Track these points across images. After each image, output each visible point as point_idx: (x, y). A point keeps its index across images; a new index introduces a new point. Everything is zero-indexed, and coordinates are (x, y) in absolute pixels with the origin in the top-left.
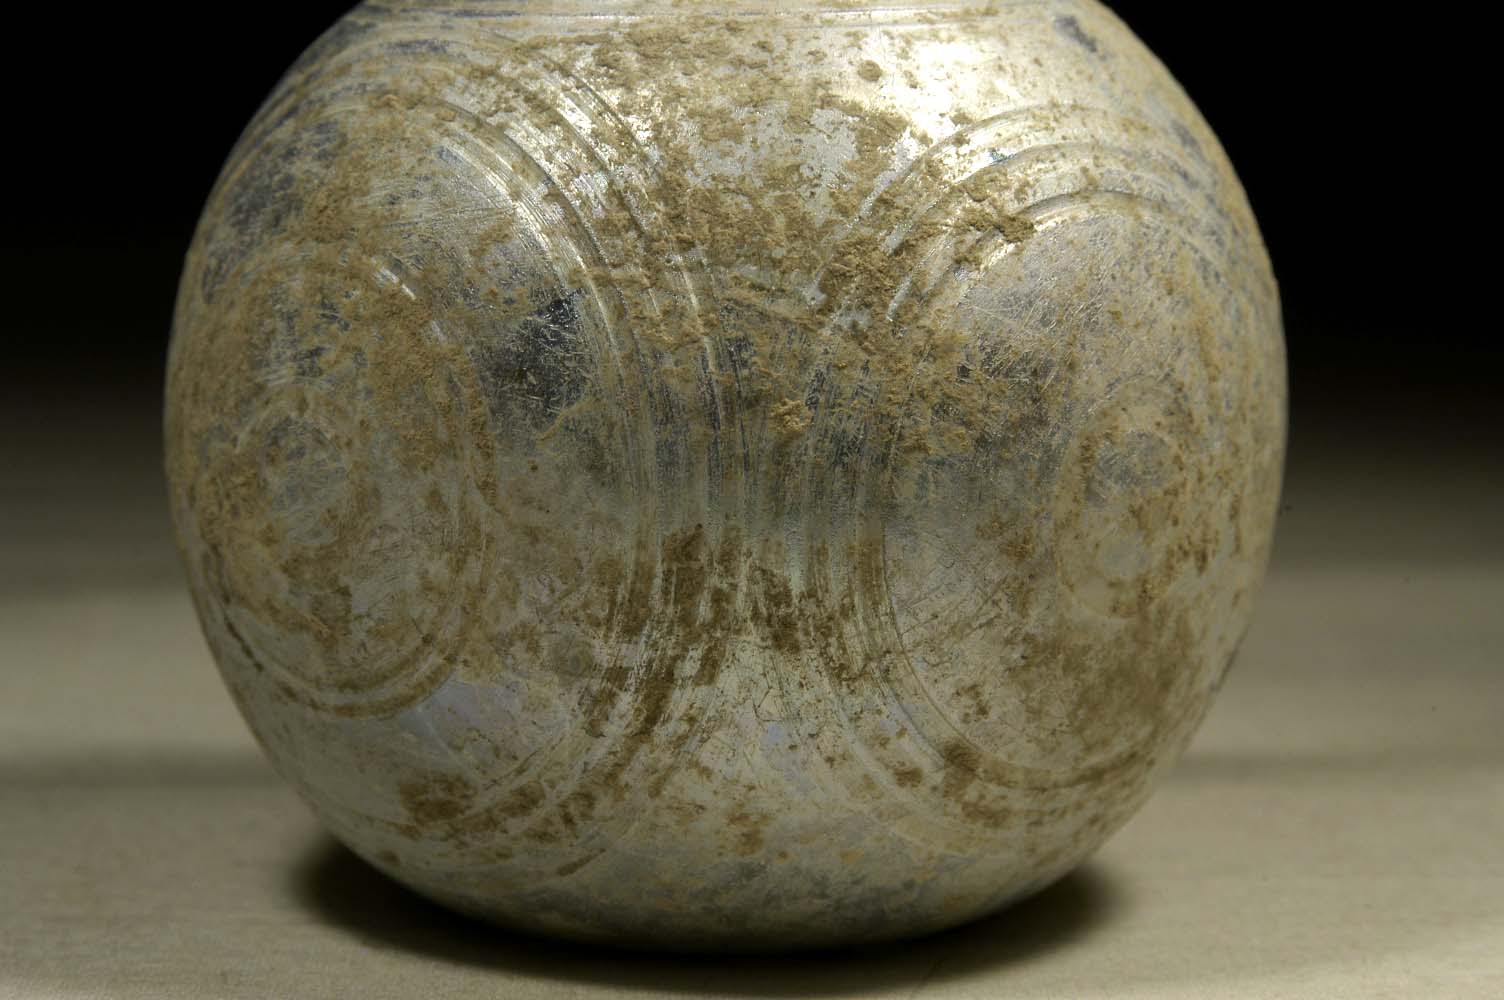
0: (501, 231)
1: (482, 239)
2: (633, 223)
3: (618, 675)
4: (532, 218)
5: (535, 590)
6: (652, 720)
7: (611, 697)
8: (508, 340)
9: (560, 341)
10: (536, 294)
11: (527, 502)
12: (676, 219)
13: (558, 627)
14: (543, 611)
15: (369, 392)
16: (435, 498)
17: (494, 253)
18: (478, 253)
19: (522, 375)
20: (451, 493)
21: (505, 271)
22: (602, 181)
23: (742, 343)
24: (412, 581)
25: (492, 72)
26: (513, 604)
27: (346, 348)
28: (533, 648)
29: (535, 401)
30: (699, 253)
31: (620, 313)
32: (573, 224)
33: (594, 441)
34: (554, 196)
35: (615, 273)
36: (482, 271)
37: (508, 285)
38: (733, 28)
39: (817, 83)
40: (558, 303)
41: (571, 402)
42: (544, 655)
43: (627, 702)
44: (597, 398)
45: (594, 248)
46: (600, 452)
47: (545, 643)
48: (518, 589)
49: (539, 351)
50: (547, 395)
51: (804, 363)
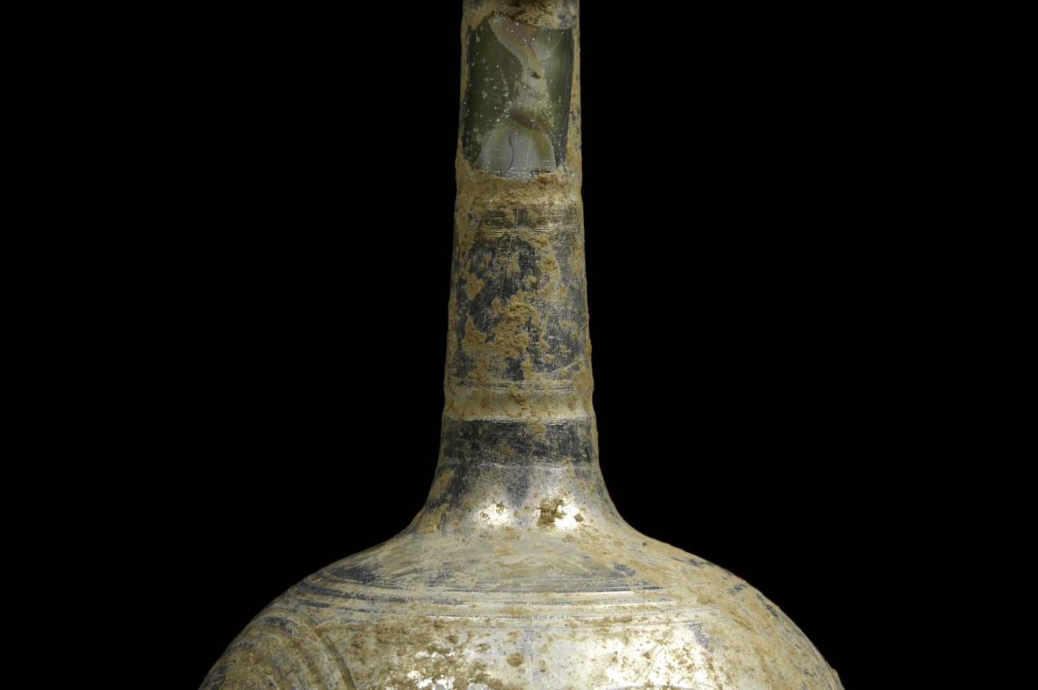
38: (438, 626)
39: (478, 666)
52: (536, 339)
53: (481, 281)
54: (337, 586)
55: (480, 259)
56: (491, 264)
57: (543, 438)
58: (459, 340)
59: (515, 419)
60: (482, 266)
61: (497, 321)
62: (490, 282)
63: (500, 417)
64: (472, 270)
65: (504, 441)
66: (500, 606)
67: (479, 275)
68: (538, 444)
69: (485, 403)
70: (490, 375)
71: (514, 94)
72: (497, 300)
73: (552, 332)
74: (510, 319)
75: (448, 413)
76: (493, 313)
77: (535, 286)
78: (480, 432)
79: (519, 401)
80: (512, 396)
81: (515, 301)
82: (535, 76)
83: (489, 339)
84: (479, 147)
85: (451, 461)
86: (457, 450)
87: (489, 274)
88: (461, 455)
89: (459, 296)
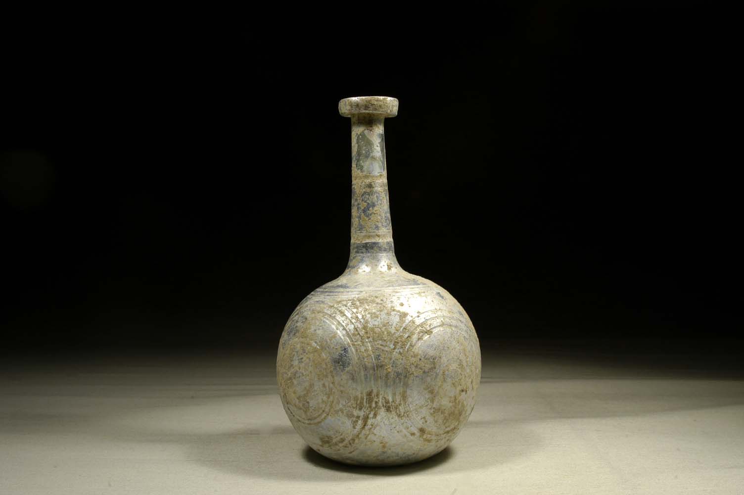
0: (335, 335)
1: (331, 337)
2: (359, 334)
3: (358, 417)
4: (340, 333)
5: (343, 402)
6: (365, 425)
7: (357, 421)
8: (336, 356)
9: (346, 356)
10: (341, 347)
11: (341, 386)
12: (366, 333)
13: (347, 409)
14: (344, 406)
15: (311, 366)
16: (324, 385)
17: (334, 340)
18: (331, 340)
19: (339, 363)
20: (327, 384)
21: (335, 343)
22: (353, 326)
23: (379, 356)
24: (320, 401)
25: (333, 306)
26: (339, 404)
27: (307, 358)
28: (343, 412)
29: (342, 367)
30: (371, 339)
31: (356, 351)
32: (348, 335)
33: (352, 374)
34: (344, 329)
35: (355, 343)
36: (331, 343)
37: (336, 346)
38: (376, 297)
39: (392, 307)
40: (345, 349)
41: (348, 367)
42: (345, 414)
43: (360, 422)
44: (353, 367)
45: (352, 339)
46: (354, 376)
47: (345, 412)
48: (339, 402)
49: (342, 358)
50: (344, 366)
51: (391, 359)
52: (382, 219)
53: (366, 204)
54: (336, 290)
55: (365, 197)
56: (368, 199)
57: (385, 246)
58: (359, 220)
59: (378, 241)
60: (366, 199)
61: (371, 214)
62: (368, 204)
63: (373, 241)
64: (362, 201)
65: (375, 247)
66: (391, 291)
67: (365, 202)
68: (384, 248)
69: (369, 237)
70: (370, 229)
71: (372, 152)
72: (371, 209)
73: (385, 217)
74: (375, 214)
75: (352, 241)
76: (370, 212)
77: (381, 204)
78: (368, 245)
79: (378, 236)
80: (377, 235)
81: (376, 208)
82: (377, 146)
83: (369, 219)
84: (363, 166)
85: (359, 255)
86: (361, 251)
87: (368, 201)
88: (362, 253)
89: (358, 208)
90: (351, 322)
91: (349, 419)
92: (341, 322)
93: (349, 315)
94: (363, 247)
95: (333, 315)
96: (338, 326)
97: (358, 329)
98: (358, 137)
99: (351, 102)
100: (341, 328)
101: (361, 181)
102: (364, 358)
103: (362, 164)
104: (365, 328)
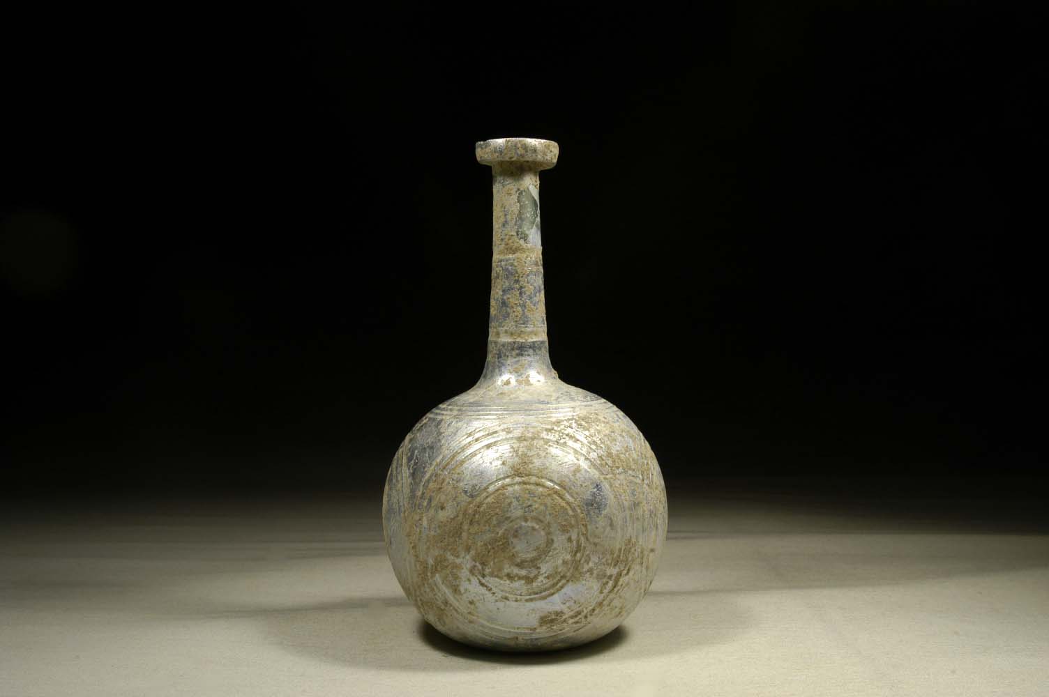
0: (578, 469)
1: (574, 472)
2: (606, 464)
3: (610, 577)
4: (584, 465)
5: (595, 559)
6: (615, 587)
7: (607, 582)
8: (588, 496)
9: (601, 495)
10: (592, 483)
11: (595, 536)
12: (614, 461)
13: (599, 567)
14: (596, 564)
15: (550, 514)
16: (570, 540)
17: (578, 475)
18: (574, 475)
19: (592, 505)
20: (574, 537)
21: (583, 479)
22: (595, 454)
23: (634, 490)
24: (560, 562)
25: (553, 429)
26: (588, 563)
27: (541, 504)
28: (592, 574)
29: (597, 511)
30: (621, 470)
31: (611, 486)
32: (593, 464)
33: (611, 519)
34: (587, 459)
35: (608, 477)
36: (577, 480)
37: (584, 483)
40: (597, 486)
41: (604, 510)
42: (594, 575)
43: (611, 583)
44: (610, 508)
45: (601, 471)
46: (612, 521)
47: (595, 572)
48: (590, 559)
49: (595, 498)
50: (599, 508)
51: (644, 493)
71: (537, 215)
84: (527, 235)
85: (523, 358)
86: (526, 353)
87: (535, 284)
88: (529, 355)
89: (521, 293)
90: (591, 448)
91: (598, 581)
92: (579, 450)
93: (582, 438)
94: (530, 347)
95: (562, 441)
96: (577, 456)
97: (604, 458)
98: (519, 194)
99: (525, 144)
100: (582, 458)
101: (525, 256)
102: (621, 496)
103: (527, 232)
104: (610, 455)
